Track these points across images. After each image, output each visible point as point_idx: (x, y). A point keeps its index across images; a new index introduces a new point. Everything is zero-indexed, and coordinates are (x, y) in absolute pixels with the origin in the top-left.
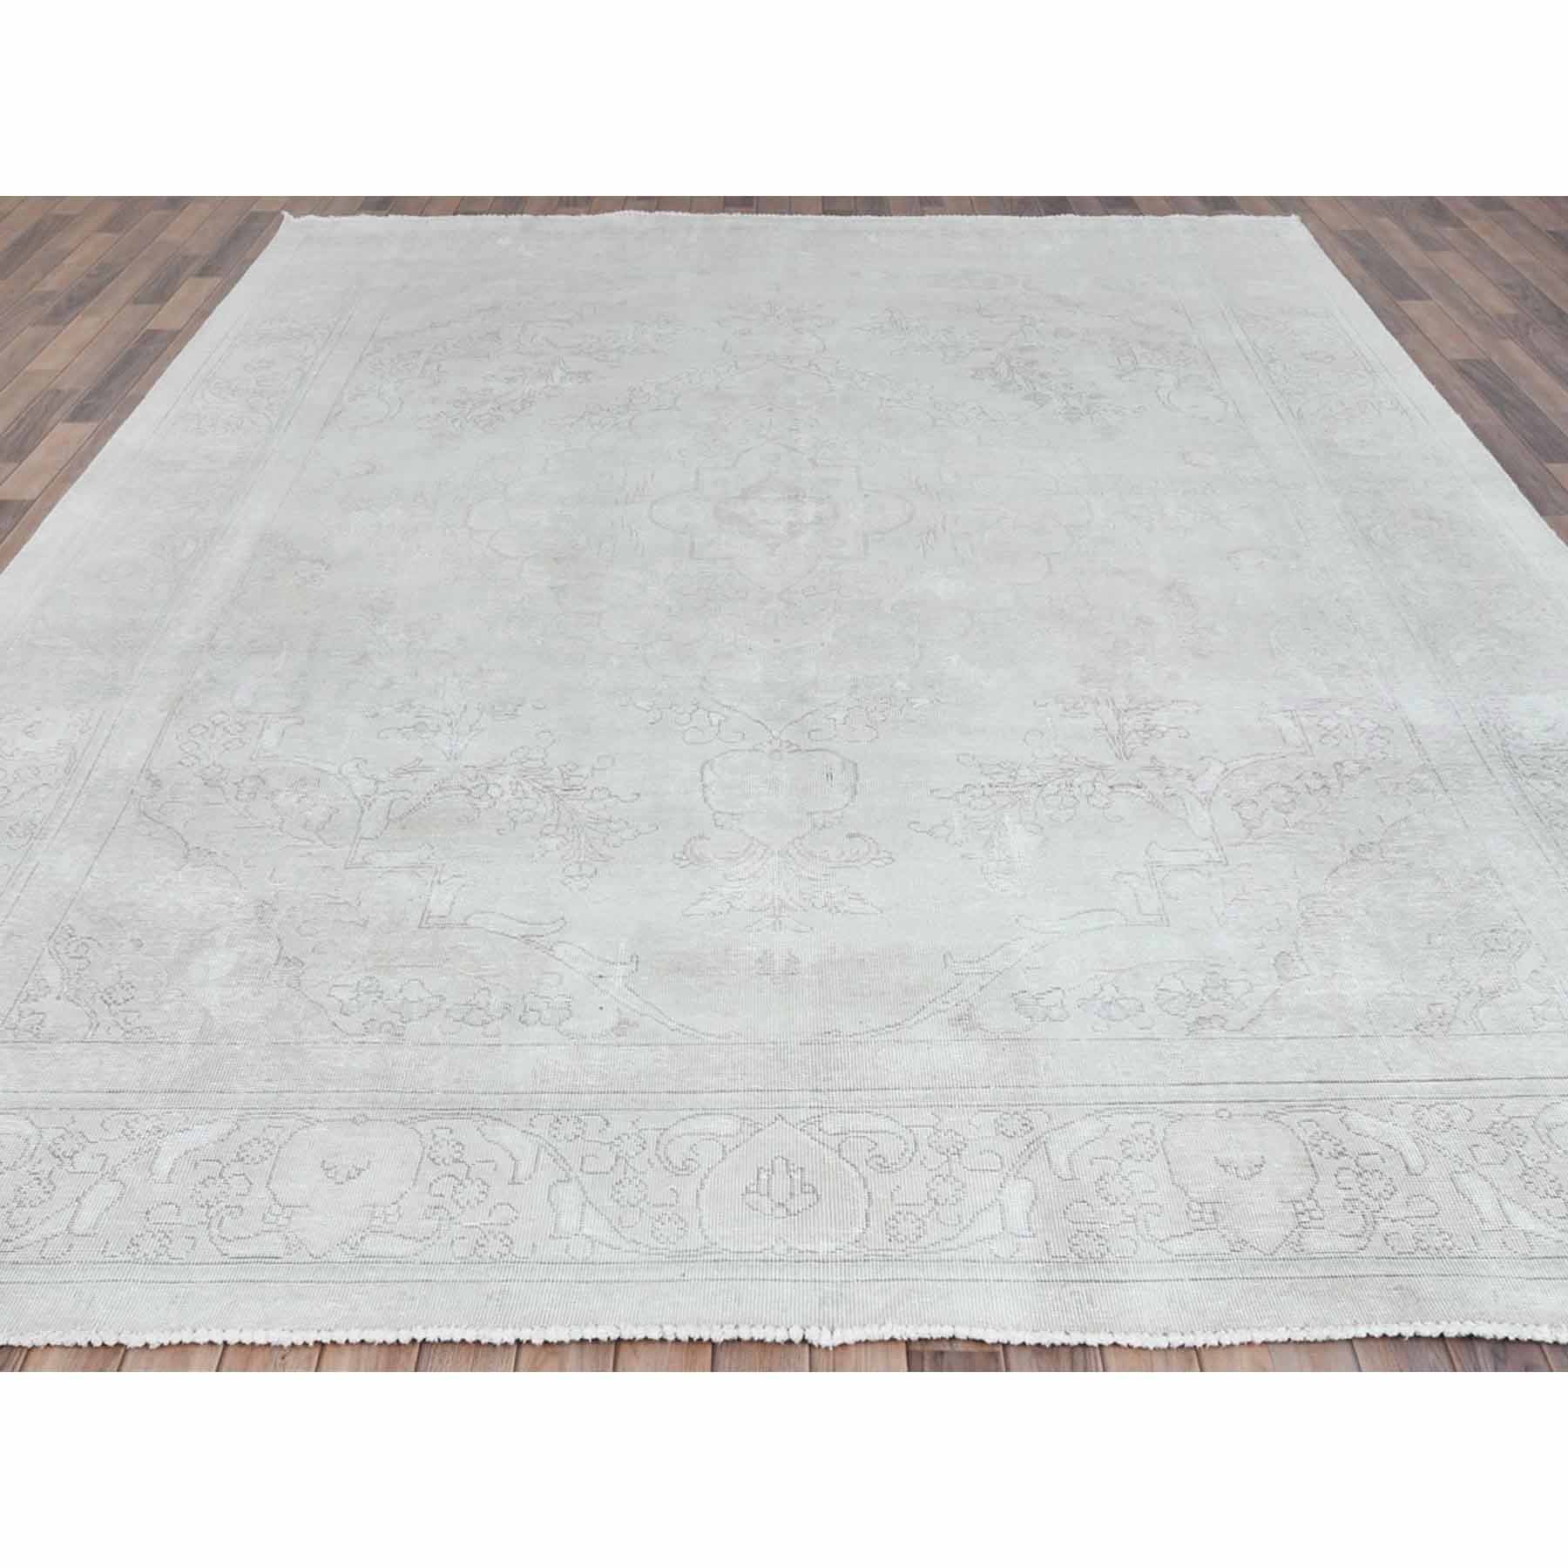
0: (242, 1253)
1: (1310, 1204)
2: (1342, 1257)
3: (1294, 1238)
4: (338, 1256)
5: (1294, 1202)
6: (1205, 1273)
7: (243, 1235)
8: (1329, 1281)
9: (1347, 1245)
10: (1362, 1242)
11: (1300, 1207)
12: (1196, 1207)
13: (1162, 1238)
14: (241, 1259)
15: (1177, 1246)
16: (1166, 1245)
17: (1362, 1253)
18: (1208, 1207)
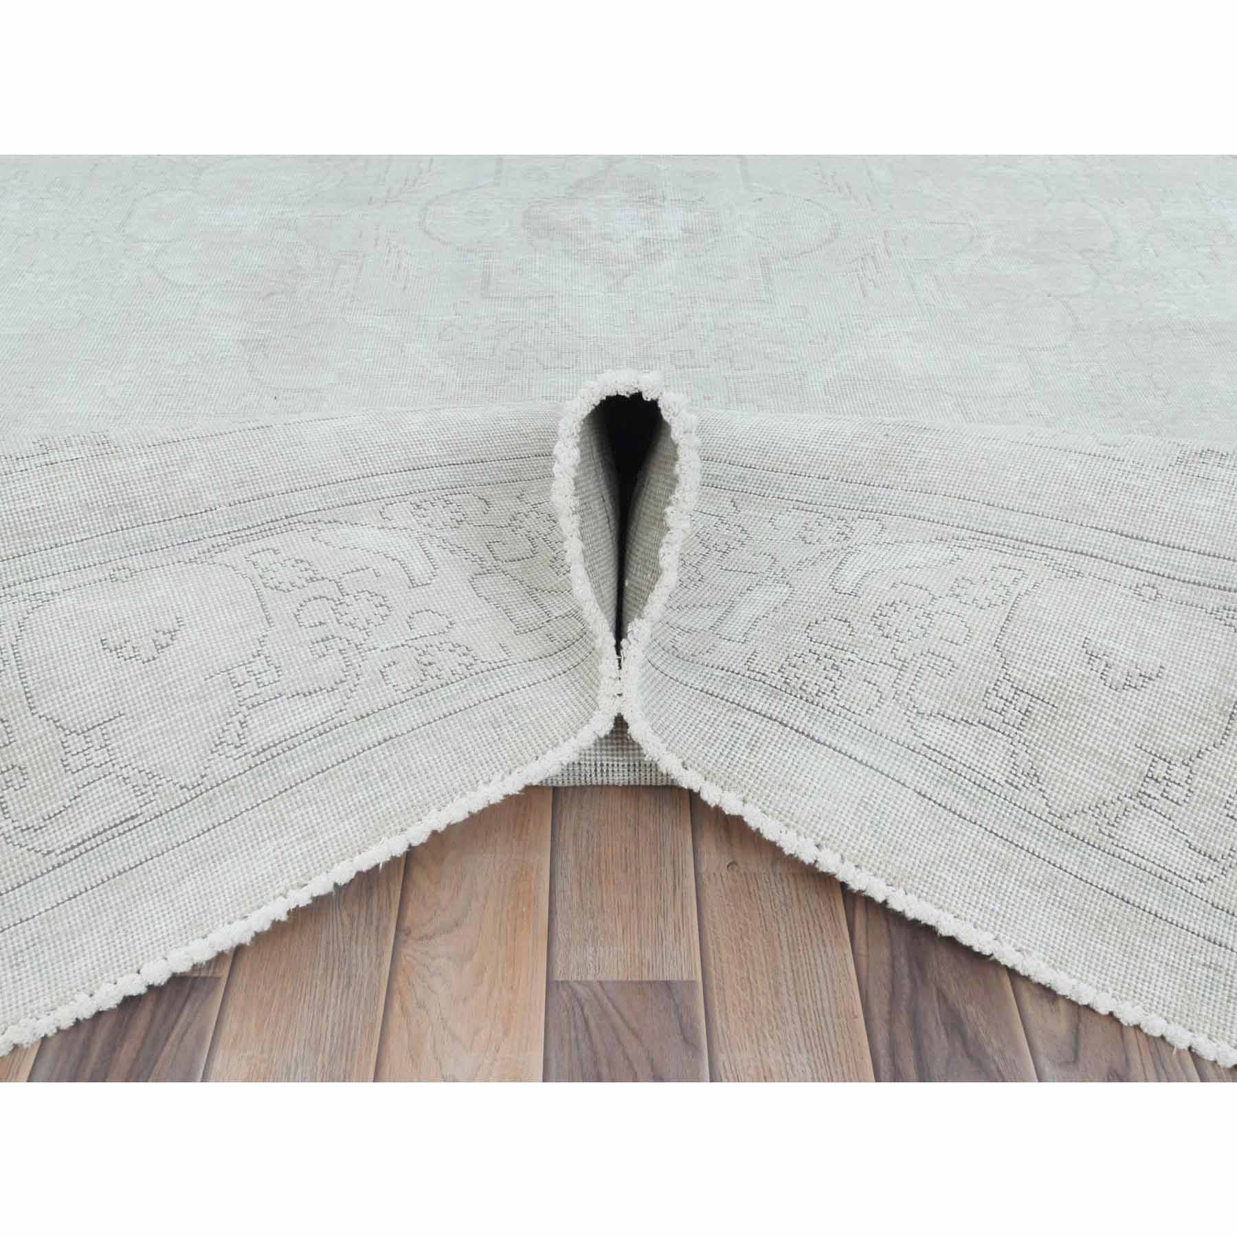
0: (69, 838)
1: (1179, 772)
2: (1162, 877)
3: (1111, 812)
4: (223, 767)
5: (1157, 757)
6: (944, 794)
7: (55, 807)
8: (1112, 903)
9: (1181, 860)
10: (1208, 870)
11: (1160, 770)
12: (1006, 690)
13: (922, 709)
14: (79, 849)
15: (936, 732)
16: (921, 723)
17: (1197, 888)
18: (1024, 700)
